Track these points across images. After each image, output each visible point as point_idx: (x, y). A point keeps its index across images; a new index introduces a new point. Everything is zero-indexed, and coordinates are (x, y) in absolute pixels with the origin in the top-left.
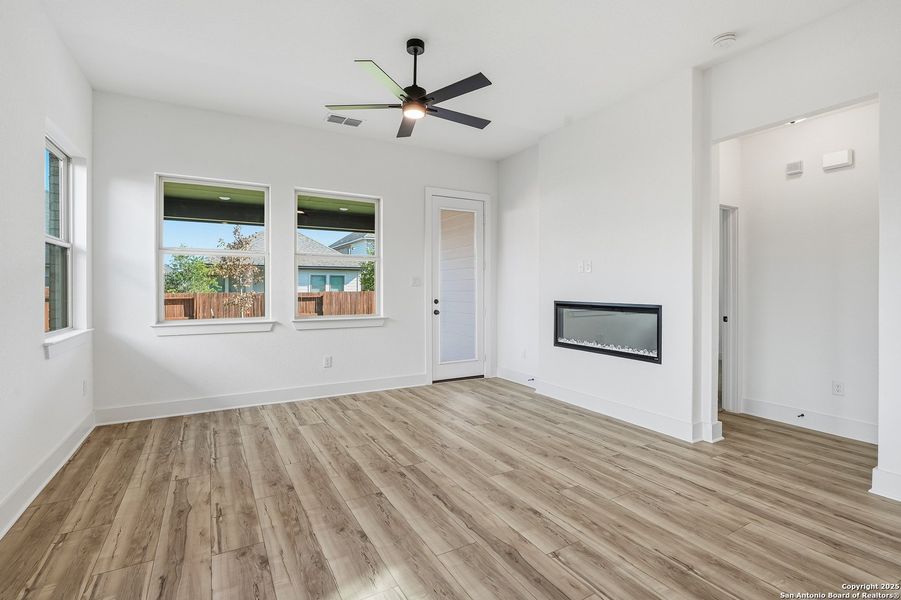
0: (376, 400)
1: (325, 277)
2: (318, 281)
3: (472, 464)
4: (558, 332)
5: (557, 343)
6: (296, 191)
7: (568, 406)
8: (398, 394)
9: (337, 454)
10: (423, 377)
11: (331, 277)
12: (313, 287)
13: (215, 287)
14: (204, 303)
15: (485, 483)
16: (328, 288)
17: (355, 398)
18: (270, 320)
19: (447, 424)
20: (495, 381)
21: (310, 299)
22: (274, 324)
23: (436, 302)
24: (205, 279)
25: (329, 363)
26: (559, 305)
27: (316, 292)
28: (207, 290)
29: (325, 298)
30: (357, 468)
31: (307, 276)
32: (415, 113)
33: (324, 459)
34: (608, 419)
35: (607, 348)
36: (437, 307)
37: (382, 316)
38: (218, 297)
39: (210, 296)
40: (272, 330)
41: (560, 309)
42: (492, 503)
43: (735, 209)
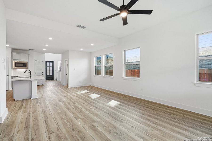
3: (105, 125)
15: (101, 119)
42: (99, 114)
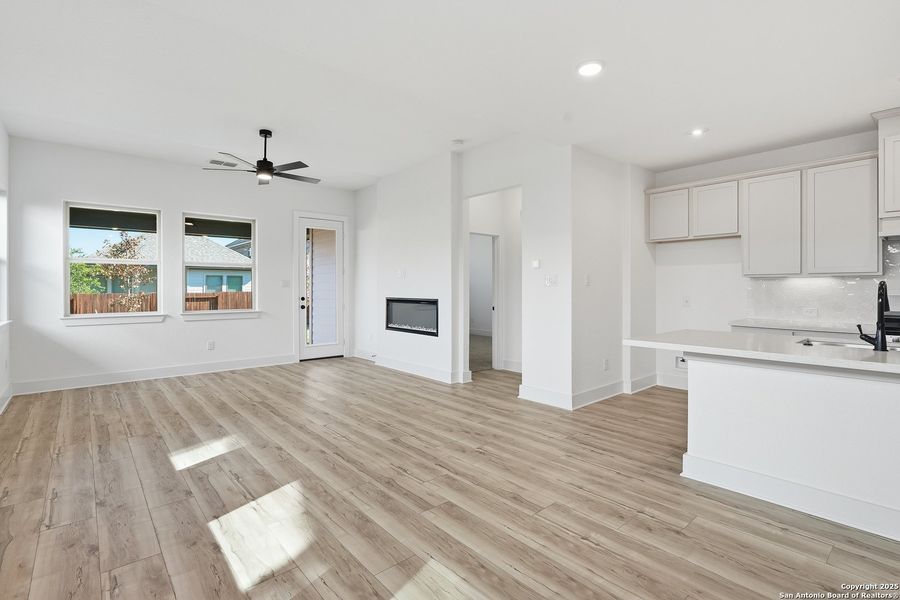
0: (251, 373)
1: (221, 277)
2: (216, 281)
4: (389, 320)
5: (388, 328)
6: (184, 214)
7: (390, 370)
8: (269, 369)
9: (210, 399)
10: (292, 356)
11: (228, 277)
12: (209, 288)
13: (97, 288)
14: (85, 303)
16: (224, 288)
17: (233, 372)
18: (162, 313)
19: (298, 383)
20: (352, 360)
21: (204, 299)
22: (165, 317)
23: (303, 299)
24: (85, 279)
25: (212, 347)
26: (390, 301)
27: (211, 292)
28: (88, 290)
29: (220, 299)
30: (224, 404)
31: (202, 276)
32: (265, 177)
33: (201, 401)
34: (411, 376)
35: (414, 329)
36: (304, 303)
37: (257, 310)
38: (101, 298)
39: (93, 297)
40: (163, 321)
41: (390, 303)
43: (498, 236)
